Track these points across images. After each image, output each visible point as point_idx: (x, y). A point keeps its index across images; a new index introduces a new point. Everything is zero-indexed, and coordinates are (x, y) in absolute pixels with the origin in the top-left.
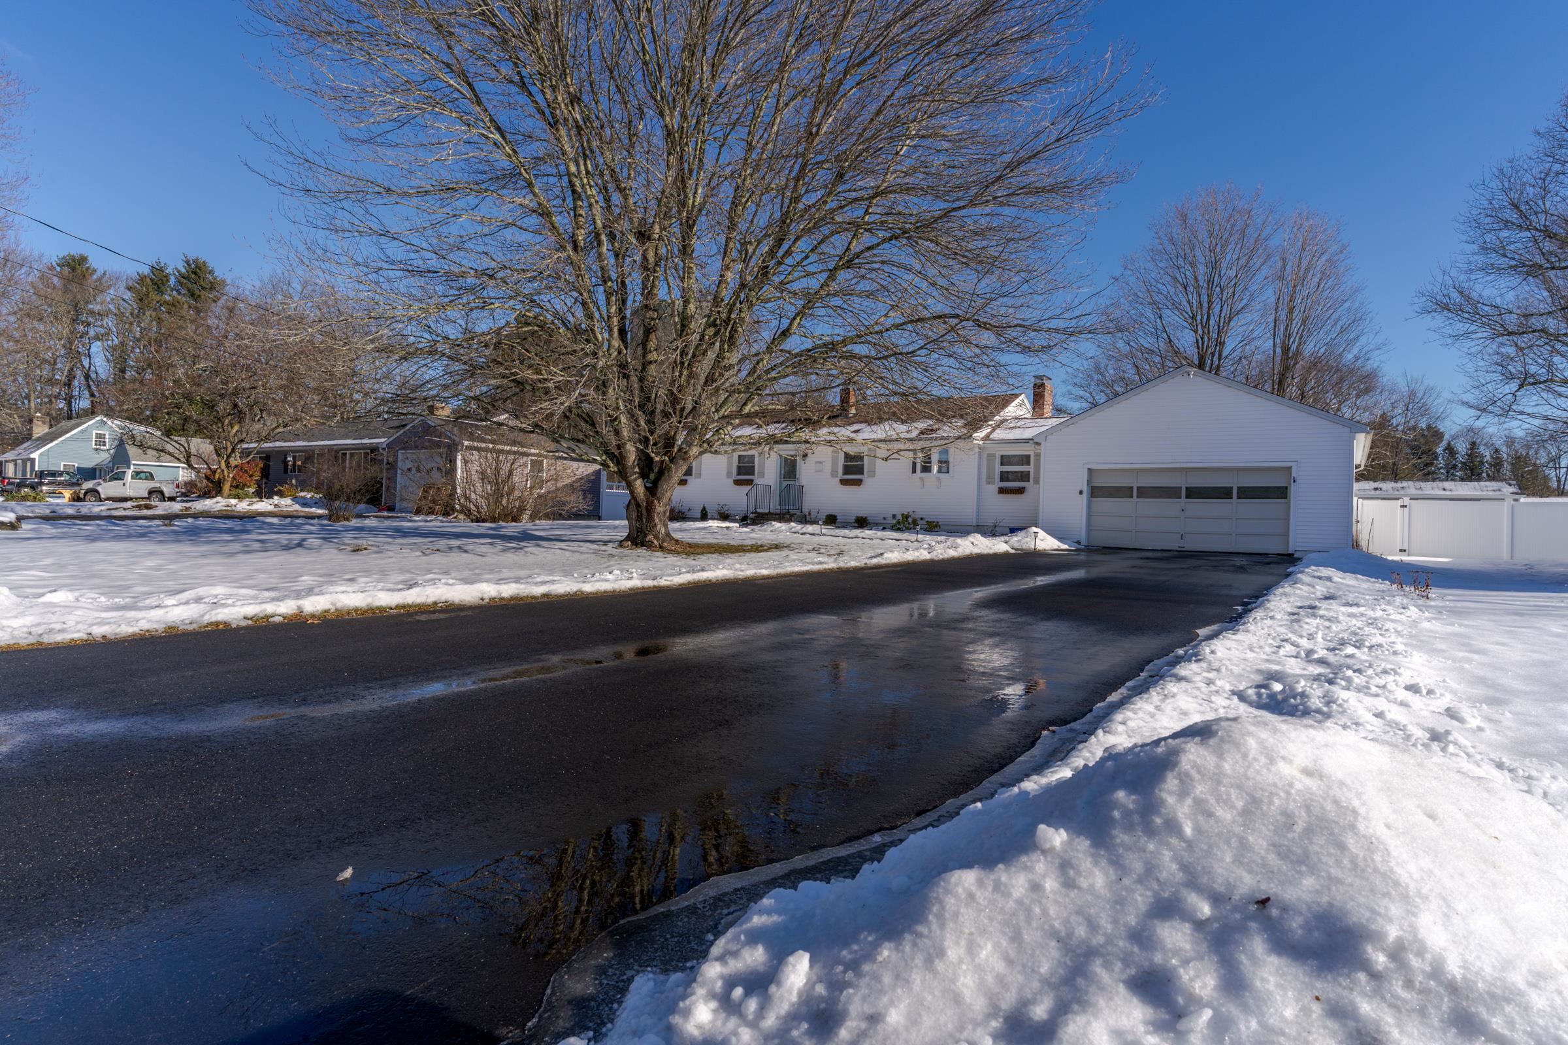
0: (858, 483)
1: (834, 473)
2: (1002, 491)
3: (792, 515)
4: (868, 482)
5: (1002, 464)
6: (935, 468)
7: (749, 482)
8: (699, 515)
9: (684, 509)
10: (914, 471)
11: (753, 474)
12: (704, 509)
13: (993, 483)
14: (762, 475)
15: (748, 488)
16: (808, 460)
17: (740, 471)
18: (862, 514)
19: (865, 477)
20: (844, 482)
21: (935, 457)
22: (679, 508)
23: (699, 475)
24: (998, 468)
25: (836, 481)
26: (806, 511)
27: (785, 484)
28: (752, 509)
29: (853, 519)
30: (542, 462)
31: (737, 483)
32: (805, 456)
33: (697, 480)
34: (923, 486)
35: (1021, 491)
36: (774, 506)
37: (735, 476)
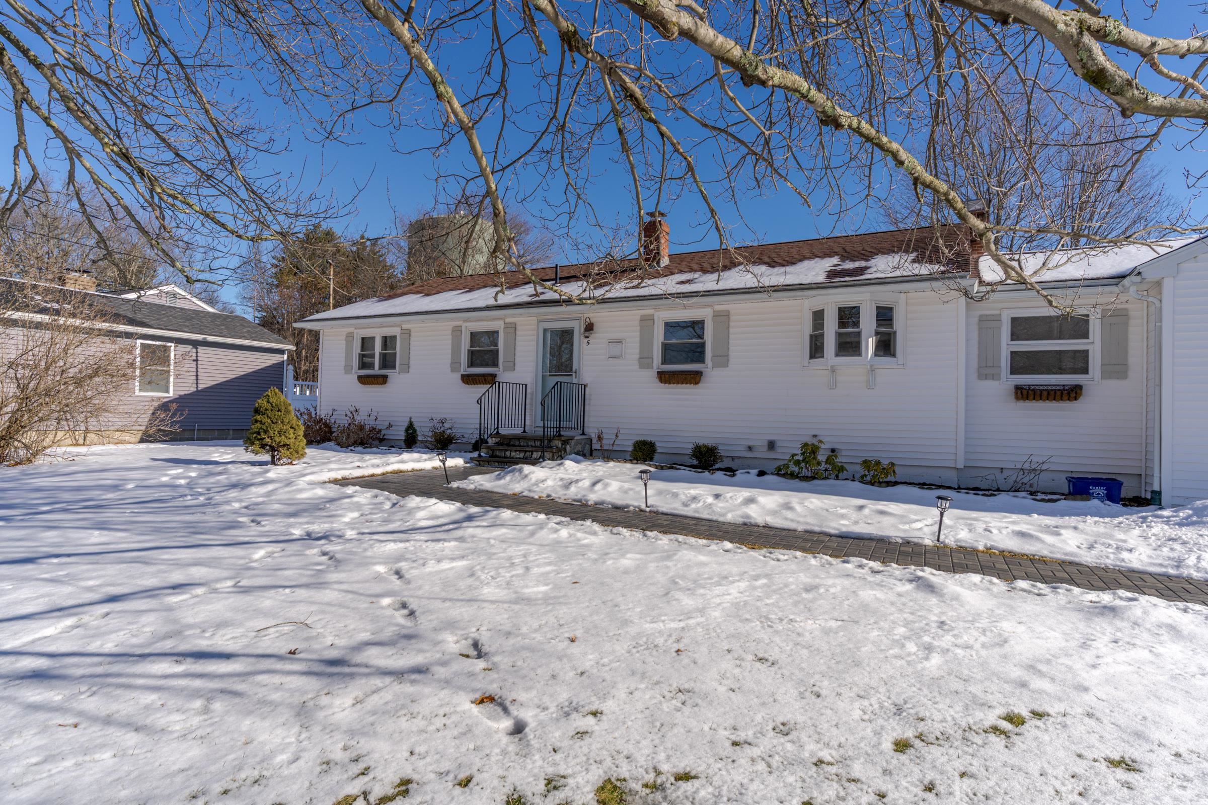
0: (694, 378)
1: (644, 361)
2: (1023, 393)
3: (566, 442)
4: (713, 374)
5: (1014, 336)
6: (870, 344)
7: (490, 379)
8: (402, 435)
9: (381, 425)
10: (816, 349)
11: (495, 364)
12: (411, 426)
13: (995, 377)
14: (511, 365)
15: (483, 388)
16: (595, 337)
17: (474, 358)
18: (706, 439)
19: (708, 366)
20: (665, 377)
21: (868, 323)
22: (370, 422)
23: (407, 368)
24: (1006, 346)
25: (650, 375)
26: (592, 432)
27: (552, 381)
28: (490, 428)
29: (688, 448)
30: (166, 349)
31: (468, 379)
32: (590, 328)
33: (403, 376)
34: (833, 385)
35: (1073, 393)
36: (533, 422)
37: (464, 369)
